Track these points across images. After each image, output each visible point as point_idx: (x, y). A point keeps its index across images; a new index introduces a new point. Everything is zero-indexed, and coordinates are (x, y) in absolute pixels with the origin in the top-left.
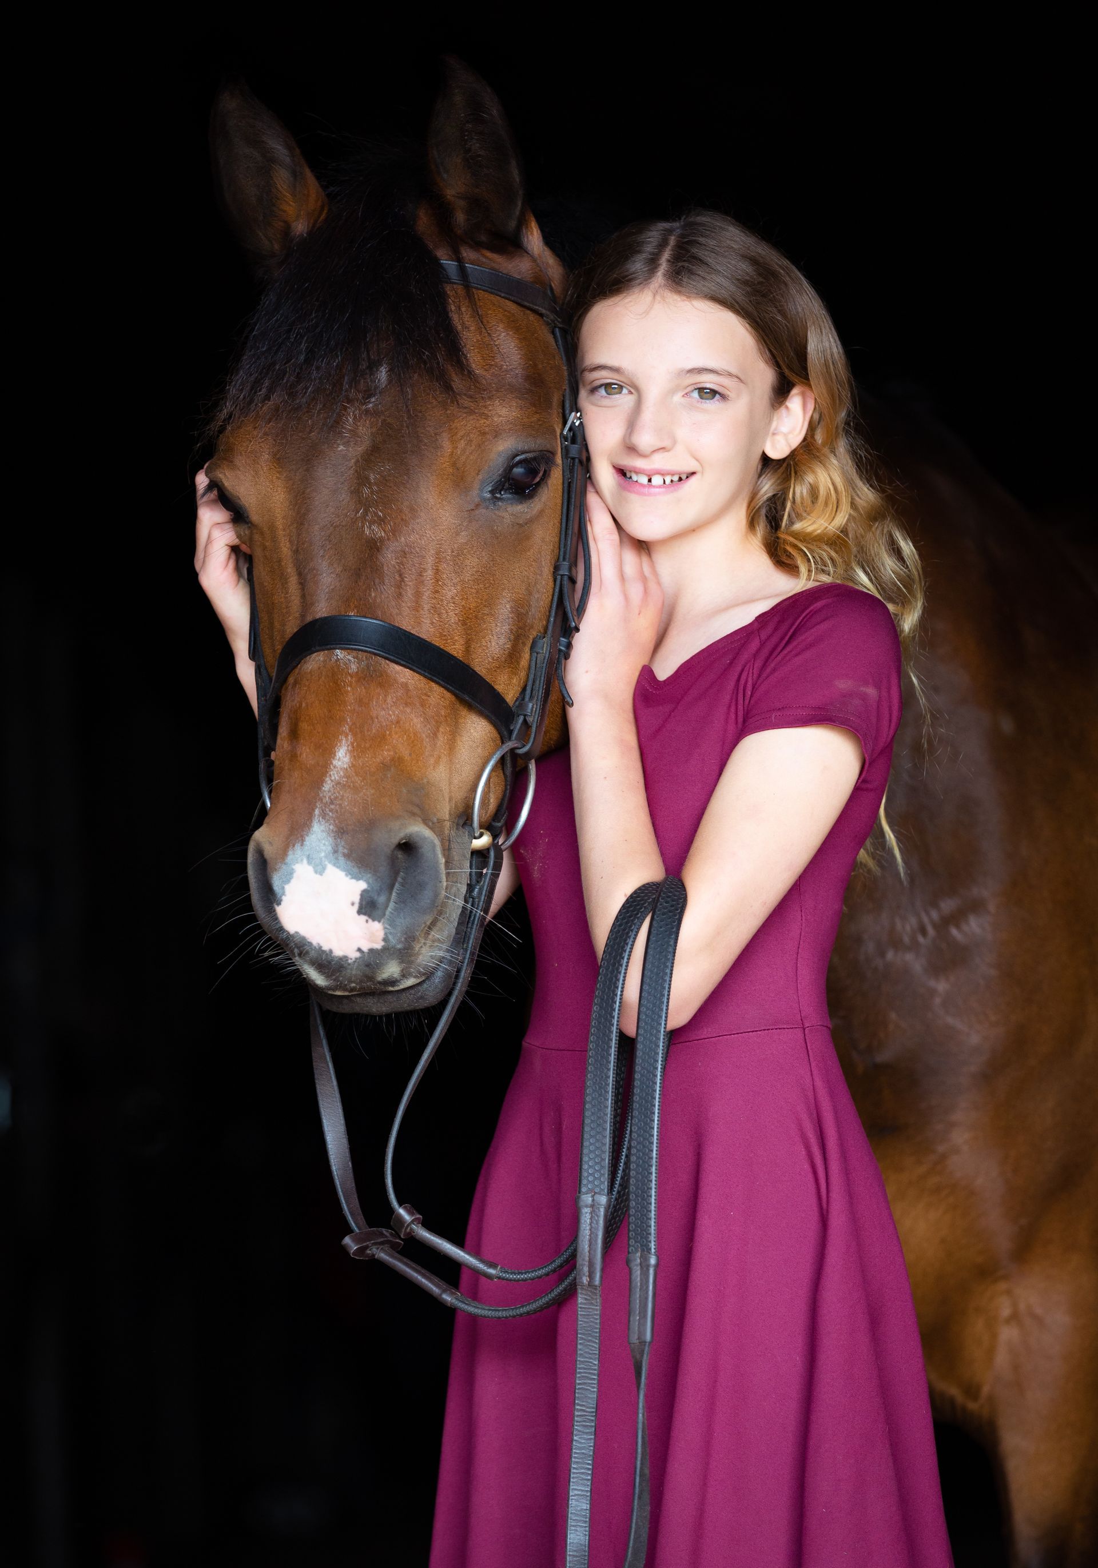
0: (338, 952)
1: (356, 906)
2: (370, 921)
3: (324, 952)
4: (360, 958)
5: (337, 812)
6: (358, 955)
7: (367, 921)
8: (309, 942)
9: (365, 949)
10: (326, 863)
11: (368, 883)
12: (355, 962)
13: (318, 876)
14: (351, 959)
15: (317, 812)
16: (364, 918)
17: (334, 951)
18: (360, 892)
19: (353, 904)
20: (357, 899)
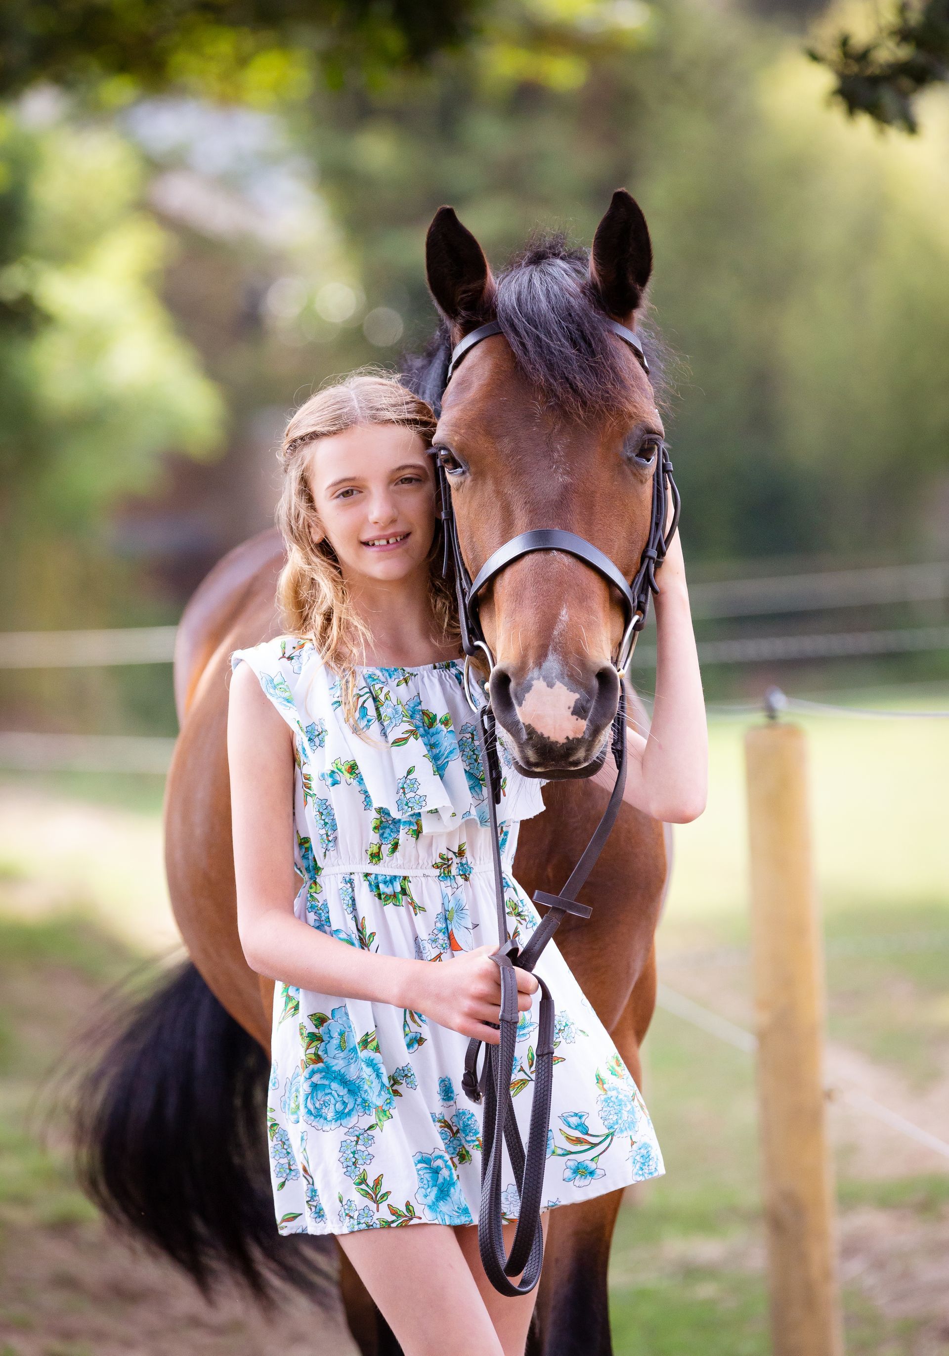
0: (553, 739)
1: (572, 709)
2: (579, 719)
3: (545, 738)
4: (566, 743)
5: (564, 648)
6: (565, 741)
7: (577, 719)
8: (536, 732)
9: (571, 738)
10: (556, 680)
11: (581, 695)
12: (561, 746)
13: (549, 689)
14: (560, 744)
15: (550, 648)
16: (575, 717)
17: (551, 738)
18: (575, 700)
19: (569, 708)
20: (572, 705)
